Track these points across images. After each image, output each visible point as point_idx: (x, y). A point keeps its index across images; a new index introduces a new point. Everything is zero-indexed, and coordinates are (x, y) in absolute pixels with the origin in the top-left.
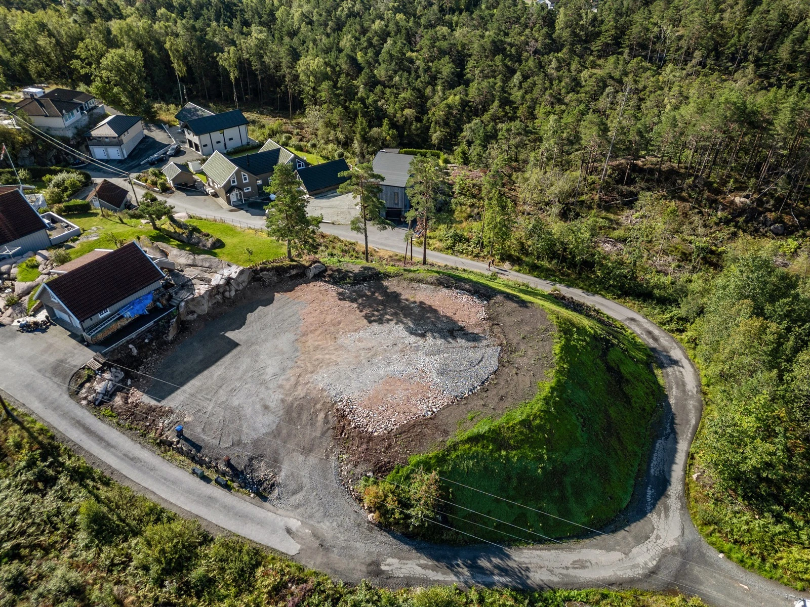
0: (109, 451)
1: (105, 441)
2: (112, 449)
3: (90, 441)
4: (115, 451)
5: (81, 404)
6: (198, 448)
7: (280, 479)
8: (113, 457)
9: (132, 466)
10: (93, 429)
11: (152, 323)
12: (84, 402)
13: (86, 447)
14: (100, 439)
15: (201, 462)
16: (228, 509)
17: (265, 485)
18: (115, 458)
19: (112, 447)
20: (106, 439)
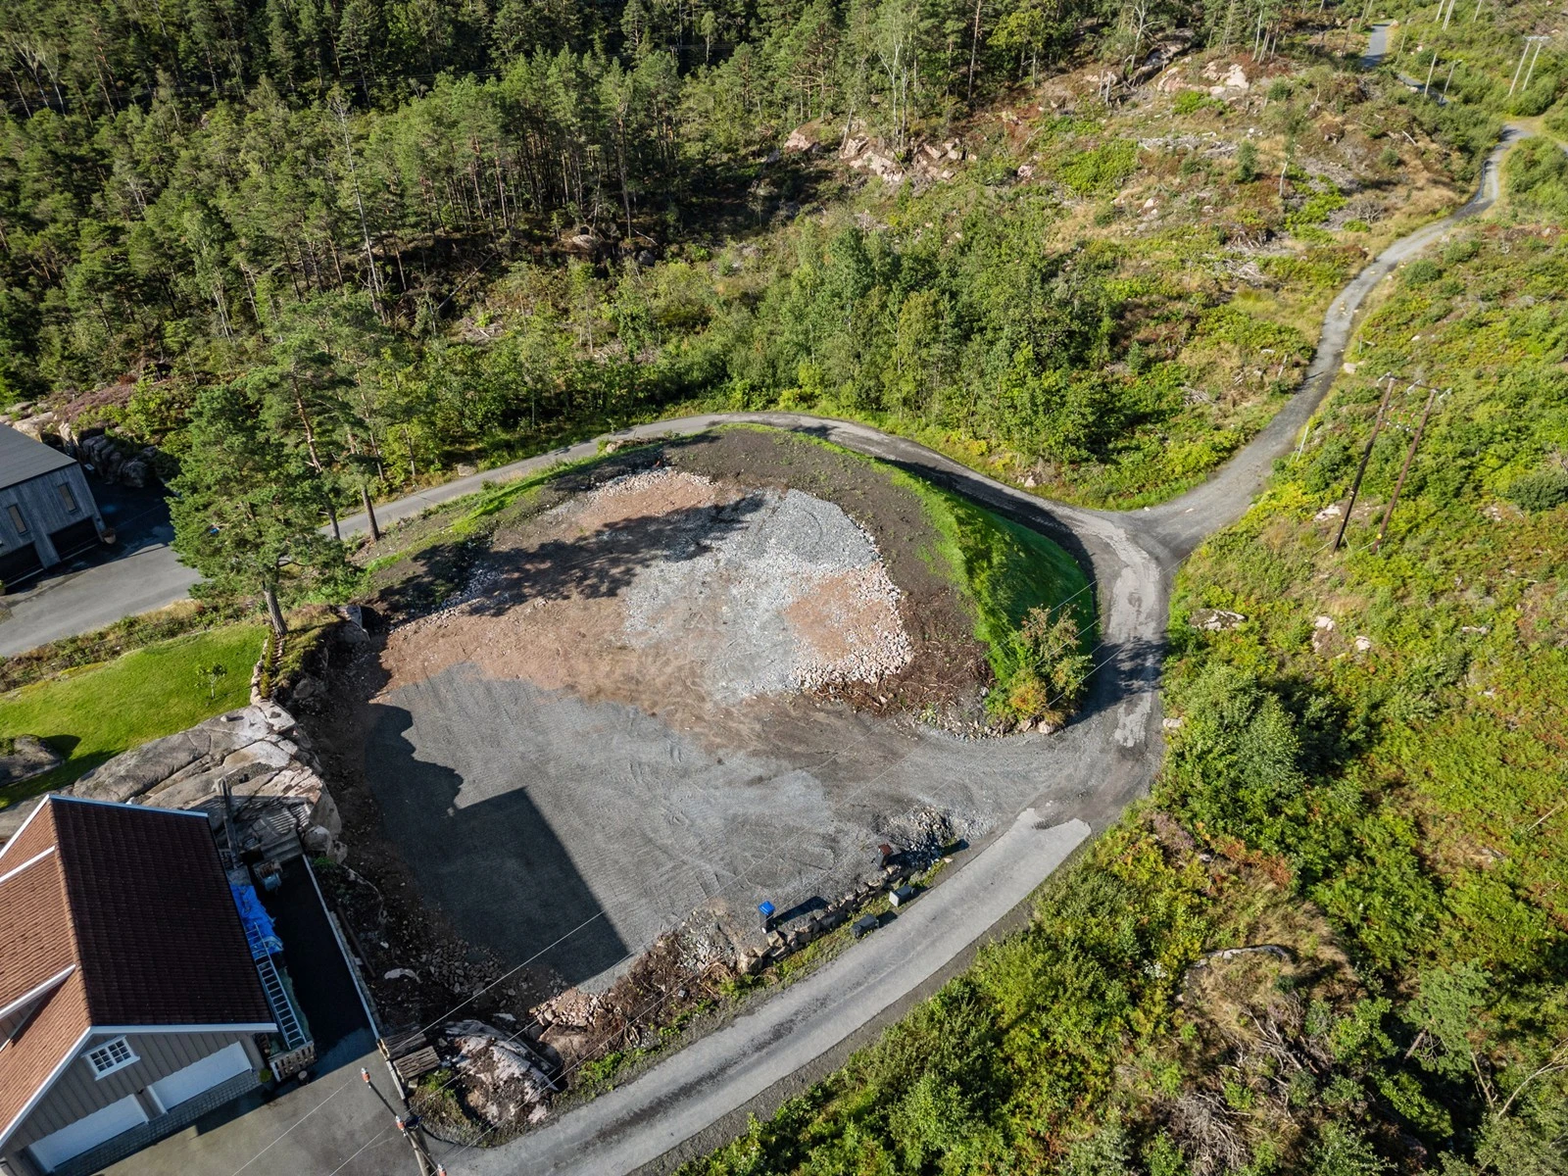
0: (732, 1078)
1: (700, 1081)
2: (731, 1072)
3: (686, 1114)
4: (738, 1067)
5: (540, 1122)
6: (816, 902)
7: (937, 807)
8: (755, 1072)
9: (797, 1038)
10: (646, 1104)
11: (332, 918)
12: (538, 1114)
13: (698, 1126)
14: (688, 1091)
15: (842, 916)
16: (970, 897)
17: (938, 833)
18: (764, 1067)
19: (723, 1069)
20: (691, 1079)
